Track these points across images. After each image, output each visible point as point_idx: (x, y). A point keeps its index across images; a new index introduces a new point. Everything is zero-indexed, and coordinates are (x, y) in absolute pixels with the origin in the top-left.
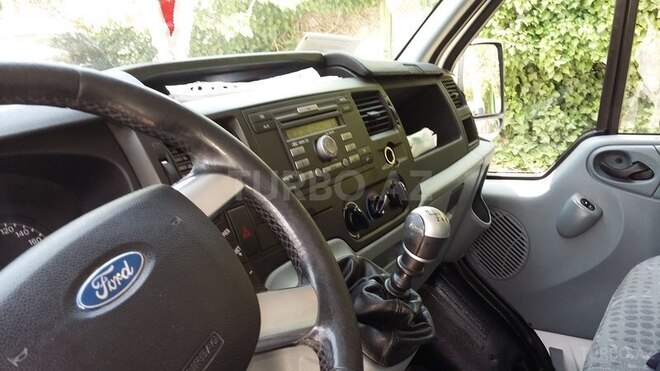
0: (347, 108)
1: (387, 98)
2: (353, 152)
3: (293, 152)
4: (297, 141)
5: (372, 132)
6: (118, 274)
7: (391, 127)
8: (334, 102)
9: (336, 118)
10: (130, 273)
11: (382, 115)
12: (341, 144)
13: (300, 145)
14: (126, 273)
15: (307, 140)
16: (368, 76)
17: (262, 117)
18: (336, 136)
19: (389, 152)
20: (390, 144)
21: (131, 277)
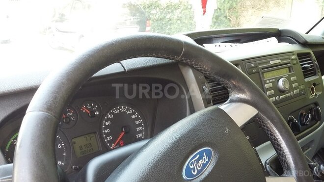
0: (295, 62)
1: (314, 58)
2: (296, 88)
3: (266, 86)
4: (269, 80)
5: (306, 76)
6: (201, 160)
7: (314, 74)
8: (289, 59)
9: (289, 68)
10: (206, 160)
11: (311, 66)
12: (291, 83)
13: (271, 82)
14: (205, 160)
15: (274, 80)
16: (305, 44)
17: (253, 65)
18: (288, 78)
19: (313, 88)
20: (314, 84)
21: (207, 163)
